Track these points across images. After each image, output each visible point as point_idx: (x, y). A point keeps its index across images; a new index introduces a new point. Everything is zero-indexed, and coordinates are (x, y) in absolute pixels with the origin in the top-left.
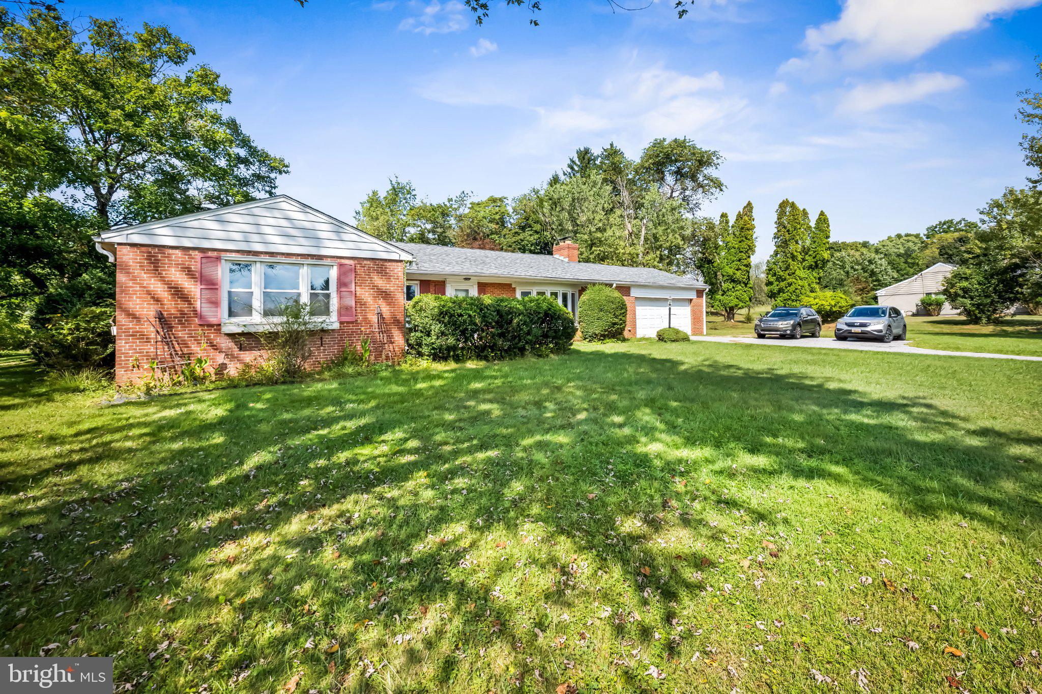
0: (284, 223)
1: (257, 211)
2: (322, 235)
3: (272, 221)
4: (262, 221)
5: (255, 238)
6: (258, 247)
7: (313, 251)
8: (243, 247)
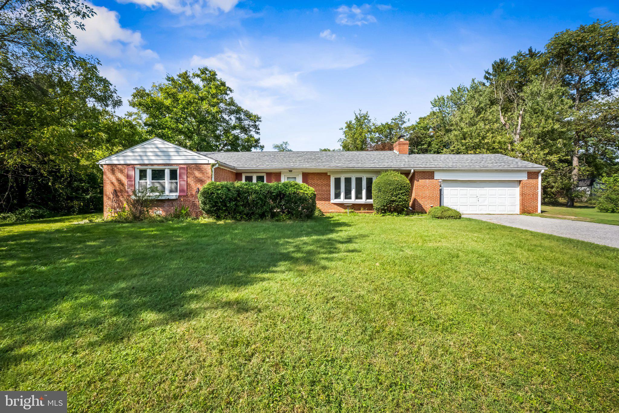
0: (156, 150)
1: (146, 146)
2: (171, 154)
3: (151, 150)
4: (148, 150)
5: (145, 158)
6: (146, 162)
7: (168, 162)
8: (141, 162)
